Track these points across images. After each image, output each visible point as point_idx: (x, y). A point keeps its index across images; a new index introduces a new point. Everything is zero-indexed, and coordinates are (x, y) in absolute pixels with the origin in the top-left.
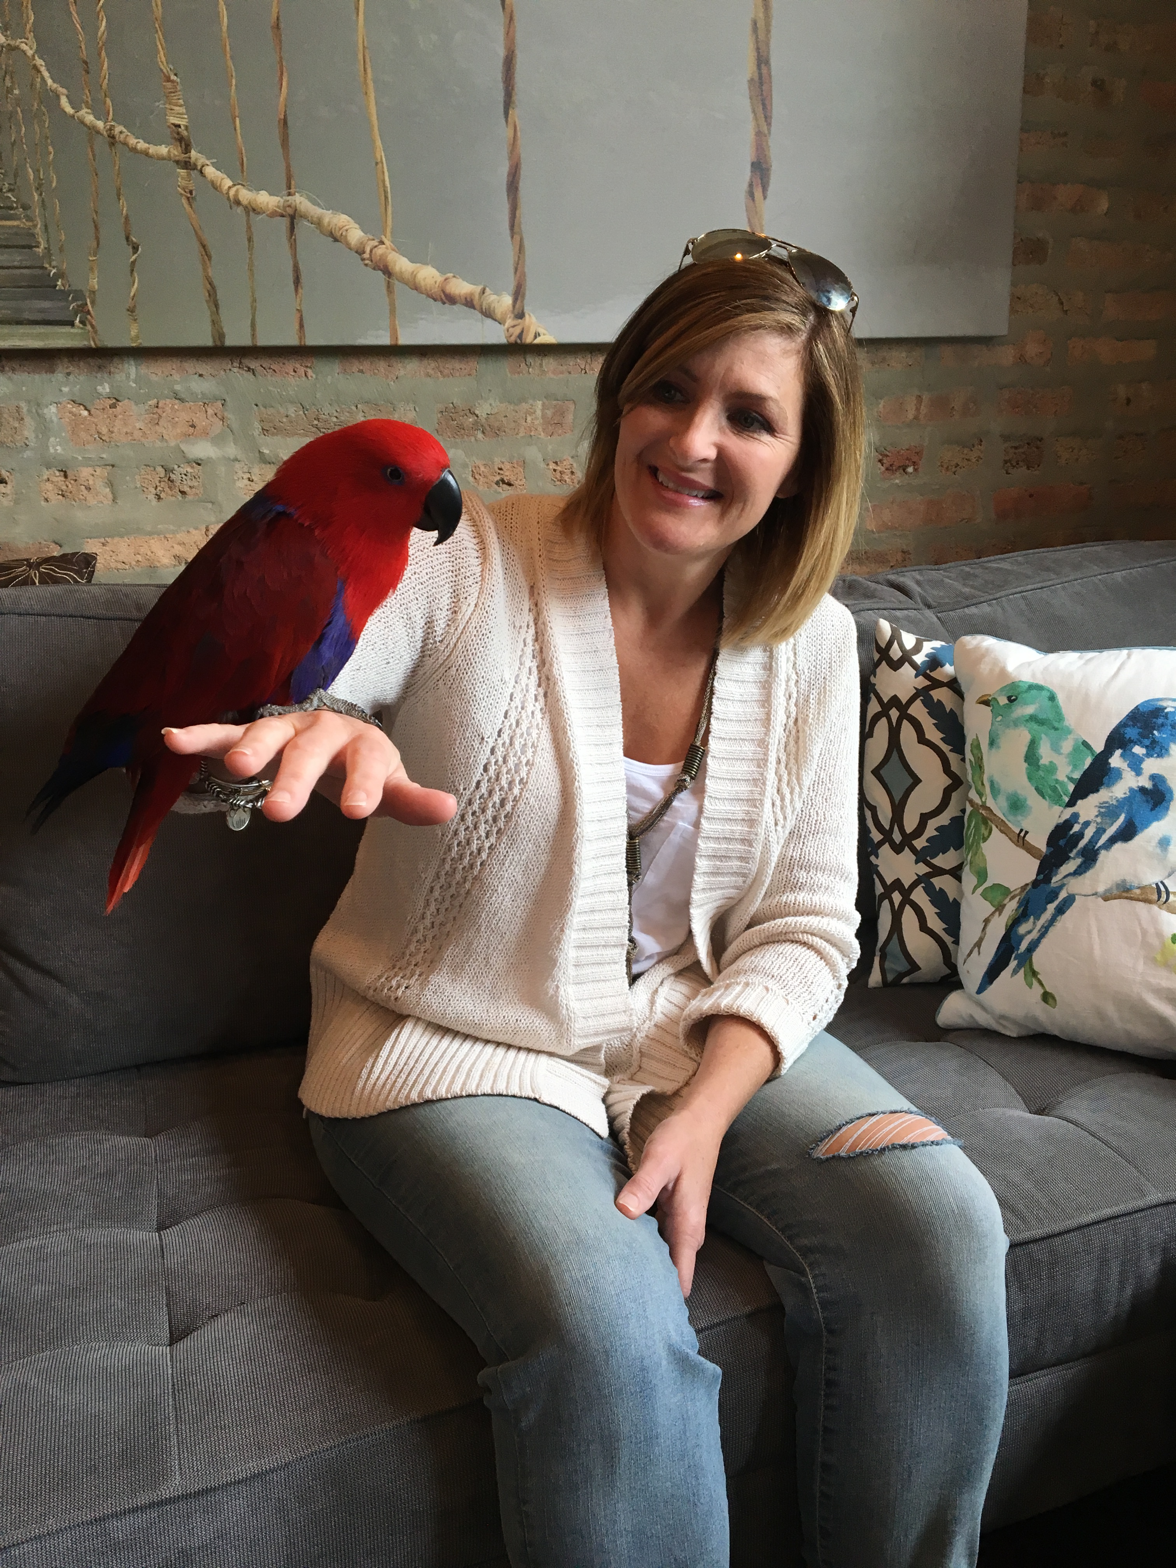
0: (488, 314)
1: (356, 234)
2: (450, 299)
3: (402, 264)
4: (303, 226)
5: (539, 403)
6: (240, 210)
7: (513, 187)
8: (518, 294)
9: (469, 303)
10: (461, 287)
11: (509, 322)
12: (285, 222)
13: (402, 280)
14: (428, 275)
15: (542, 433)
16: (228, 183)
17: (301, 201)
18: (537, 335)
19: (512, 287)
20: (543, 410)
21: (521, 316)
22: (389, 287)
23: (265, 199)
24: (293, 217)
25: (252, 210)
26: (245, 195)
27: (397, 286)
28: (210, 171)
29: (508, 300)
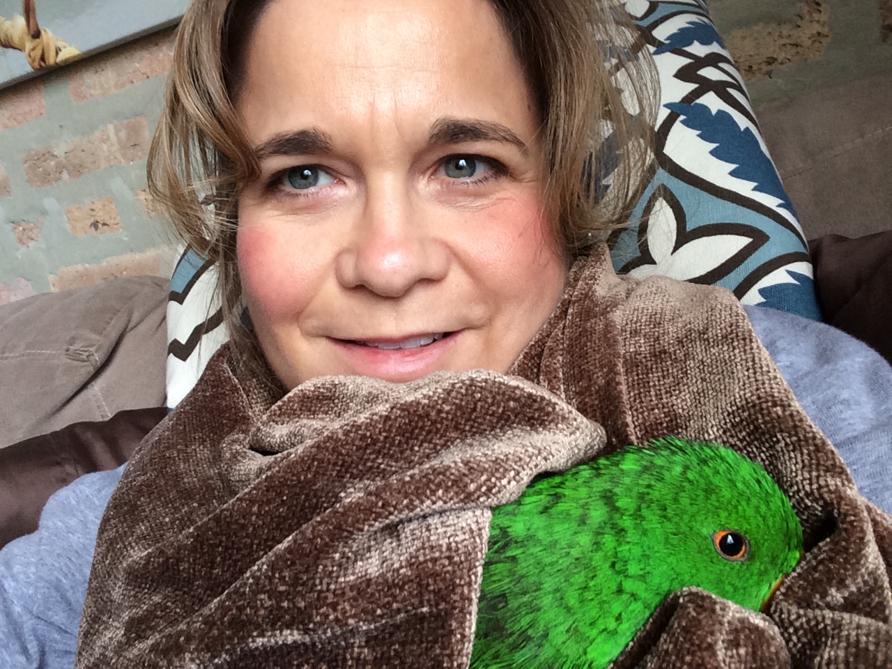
5: (111, 127)
8: (29, 12)
11: (29, 45)
15: (123, 161)
18: (58, 51)
20: (117, 134)
21: (36, 35)
29: (21, 21)
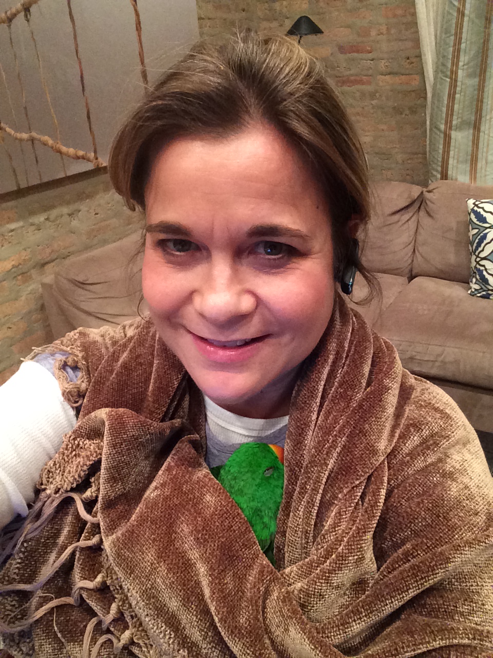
0: (89, 160)
1: (50, 142)
2: (78, 158)
3: (64, 149)
4: (36, 142)
6: (17, 141)
7: (89, 117)
8: (95, 152)
9: (83, 158)
10: (81, 153)
11: (95, 161)
12: (30, 143)
13: (66, 155)
14: (71, 151)
16: (13, 132)
17: (34, 134)
19: (93, 149)
21: (97, 159)
22: (62, 158)
23: (25, 136)
24: (32, 140)
25: (21, 140)
26: (19, 135)
27: (64, 156)
28: (8, 129)
29: (93, 154)
